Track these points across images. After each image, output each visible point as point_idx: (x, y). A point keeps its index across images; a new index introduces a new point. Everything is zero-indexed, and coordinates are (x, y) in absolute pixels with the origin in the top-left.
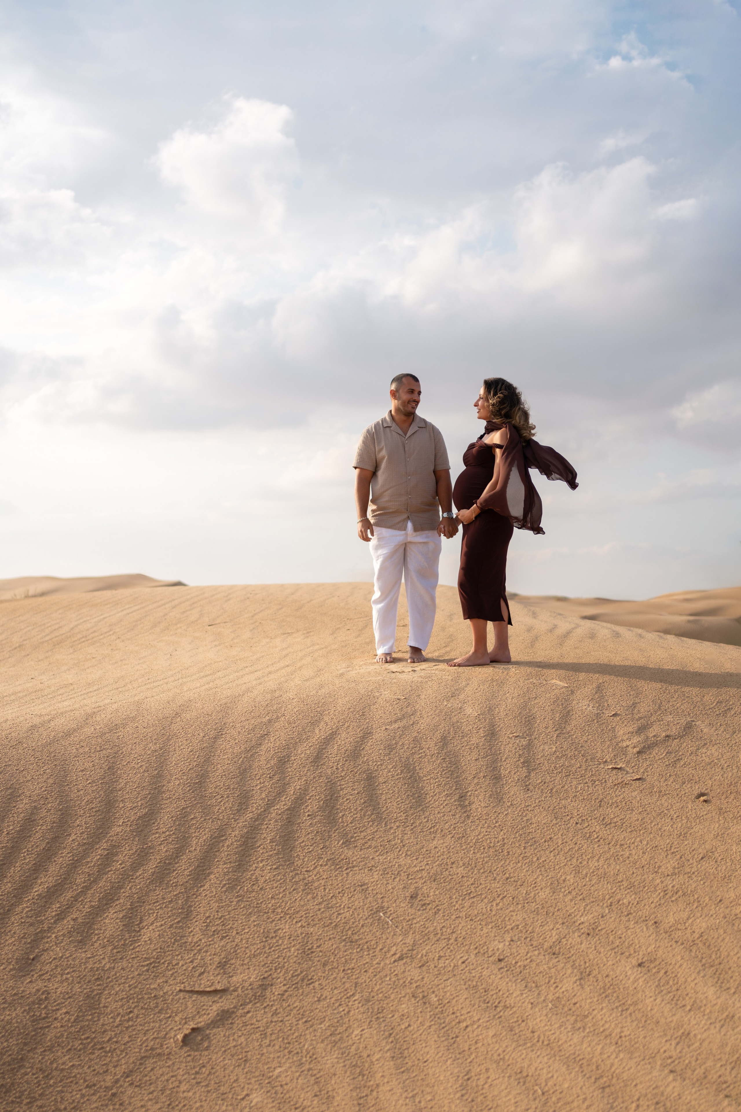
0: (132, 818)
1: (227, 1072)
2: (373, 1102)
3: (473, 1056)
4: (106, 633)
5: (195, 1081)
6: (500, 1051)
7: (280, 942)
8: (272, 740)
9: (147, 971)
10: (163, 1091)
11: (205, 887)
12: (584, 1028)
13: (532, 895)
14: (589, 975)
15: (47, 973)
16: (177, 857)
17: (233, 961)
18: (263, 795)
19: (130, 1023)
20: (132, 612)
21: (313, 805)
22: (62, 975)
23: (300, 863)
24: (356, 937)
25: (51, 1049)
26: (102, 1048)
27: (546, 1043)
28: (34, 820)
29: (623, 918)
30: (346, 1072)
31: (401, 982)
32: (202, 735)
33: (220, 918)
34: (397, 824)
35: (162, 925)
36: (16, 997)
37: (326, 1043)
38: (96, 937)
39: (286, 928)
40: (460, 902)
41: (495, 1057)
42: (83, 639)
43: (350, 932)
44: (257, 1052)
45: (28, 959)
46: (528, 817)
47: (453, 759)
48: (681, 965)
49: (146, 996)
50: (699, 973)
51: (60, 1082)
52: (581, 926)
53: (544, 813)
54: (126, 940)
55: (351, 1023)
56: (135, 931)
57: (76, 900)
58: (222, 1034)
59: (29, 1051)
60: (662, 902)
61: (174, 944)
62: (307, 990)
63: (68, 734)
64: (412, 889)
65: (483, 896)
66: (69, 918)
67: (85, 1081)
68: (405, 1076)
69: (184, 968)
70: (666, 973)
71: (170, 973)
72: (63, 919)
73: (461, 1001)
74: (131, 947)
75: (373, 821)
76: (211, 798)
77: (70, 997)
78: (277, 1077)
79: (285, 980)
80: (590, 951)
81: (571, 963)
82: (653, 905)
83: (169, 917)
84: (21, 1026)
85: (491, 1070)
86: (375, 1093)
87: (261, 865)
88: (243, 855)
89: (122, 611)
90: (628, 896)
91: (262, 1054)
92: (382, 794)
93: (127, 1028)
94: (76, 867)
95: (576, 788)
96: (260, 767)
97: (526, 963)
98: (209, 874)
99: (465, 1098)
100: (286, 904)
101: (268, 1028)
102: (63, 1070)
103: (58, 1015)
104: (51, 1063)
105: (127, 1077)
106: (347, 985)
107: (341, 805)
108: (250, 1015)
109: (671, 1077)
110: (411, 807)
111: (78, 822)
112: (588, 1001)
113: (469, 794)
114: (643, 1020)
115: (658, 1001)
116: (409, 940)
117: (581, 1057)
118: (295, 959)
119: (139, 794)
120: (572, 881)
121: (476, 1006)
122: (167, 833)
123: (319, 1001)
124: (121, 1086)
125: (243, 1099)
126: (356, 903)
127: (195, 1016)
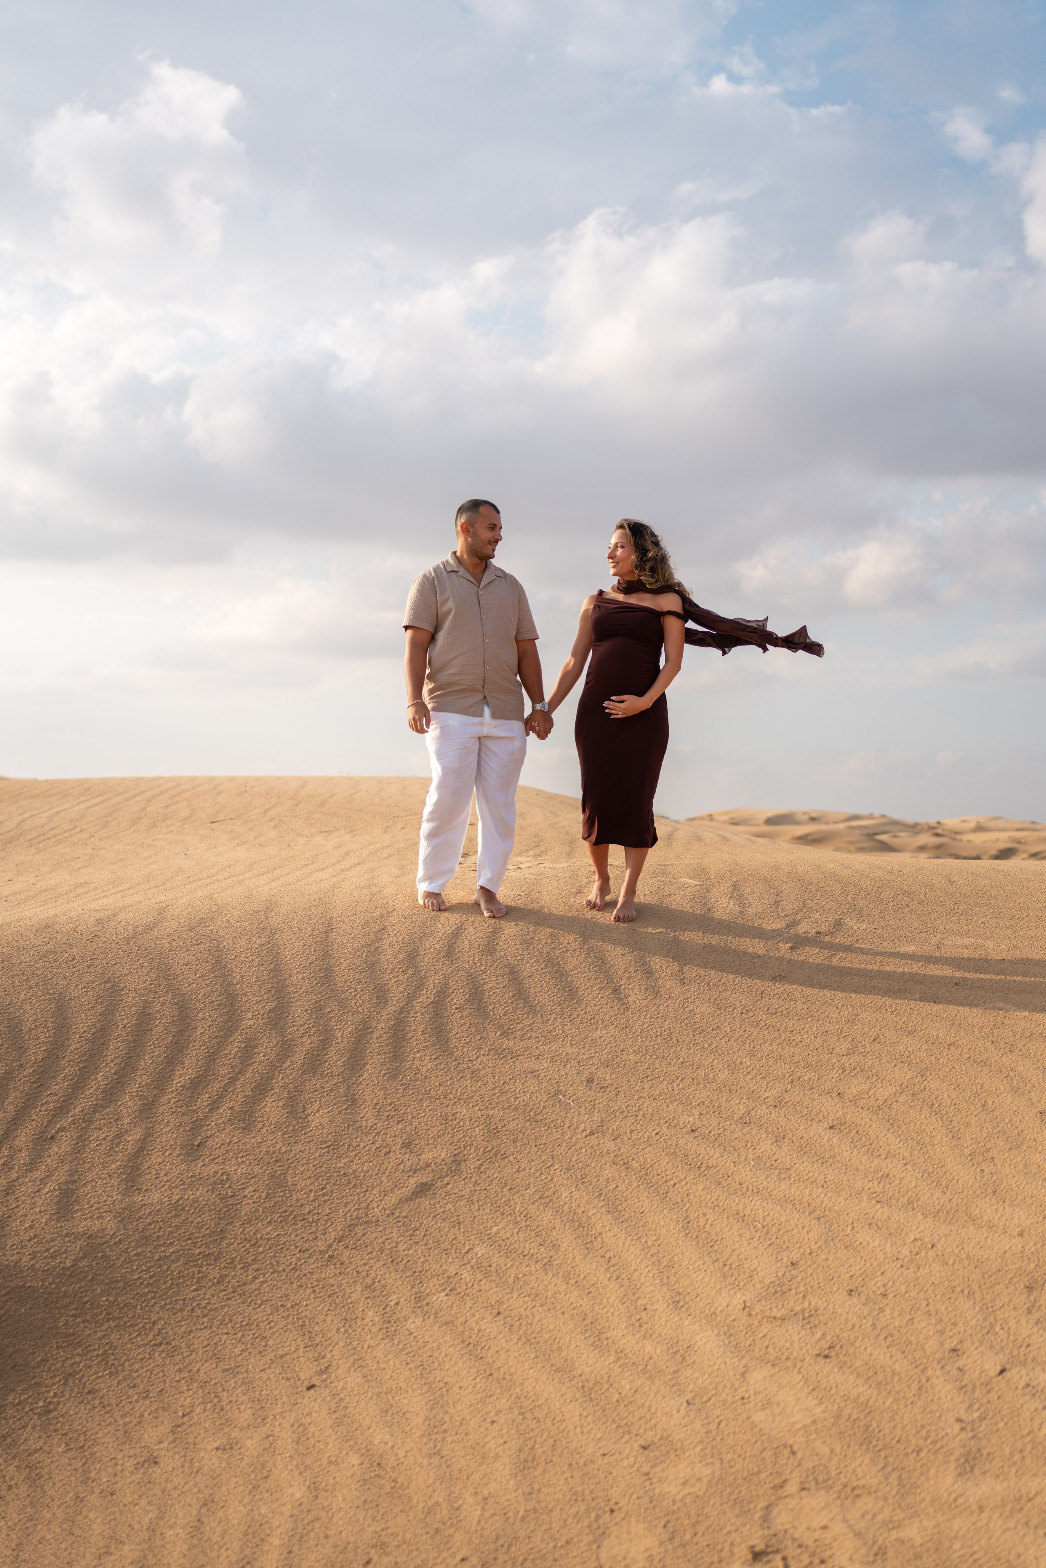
0: (262, 1012)
1: (442, 1233)
2: (600, 1246)
3: (688, 1205)
4: (70, 830)
5: (412, 1242)
6: (713, 1199)
7: (462, 1124)
8: (392, 934)
9: (328, 1152)
10: (382, 1251)
11: (364, 1077)
12: (789, 1178)
13: (711, 1075)
14: (784, 1138)
15: (218, 1157)
16: (325, 1049)
17: (417, 1142)
18: (401, 989)
19: (326, 1198)
20: (93, 806)
21: (458, 998)
22: (237, 1159)
23: (459, 1052)
24: (540, 1117)
25: (249, 1221)
26: (304, 1219)
27: (755, 1191)
28: (150, 1014)
29: (807, 1092)
30: (565, 1225)
31: (598, 1153)
32: (310, 929)
33: (390, 1105)
34: (554, 1016)
35: (329, 1112)
36: (193, 1179)
37: (537, 1204)
38: (261, 1124)
39: (463, 1111)
40: (639, 1084)
41: (710, 1204)
42: (42, 838)
43: (532, 1114)
44: (469, 1215)
45: (193, 1145)
46: (689, 1009)
47: (598, 954)
48: (870, 1126)
49: (335, 1174)
50: (888, 1130)
51: (270, 1248)
52: (767, 1100)
53: (706, 1005)
54: (294, 1126)
55: (557, 1188)
56: (300, 1117)
57: (226, 1091)
58: (427, 1203)
59: (226, 1225)
60: (842, 1077)
61: (348, 1128)
62: (503, 1164)
63: (149, 928)
64: (586, 1074)
65: (662, 1079)
66: (223, 1108)
67: (296, 1247)
68: (625, 1225)
69: (367, 1149)
70: (857, 1132)
71: (354, 1153)
72: (218, 1108)
73: (663, 1165)
74: (303, 1132)
75: (528, 1013)
76: (343, 992)
77: (253, 1177)
78: (496, 1234)
79: (477, 1155)
80: (780, 1119)
81: (764, 1130)
82: (834, 1080)
83: (335, 1104)
84: (210, 1204)
85: (709, 1215)
86: (599, 1239)
87: (419, 1055)
88: (396, 1047)
89: (78, 804)
90: (808, 1073)
91: (475, 1217)
92: (530, 988)
93: (325, 1201)
94: (214, 1059)
95: (734, 981)
96: (388, 961)
97: (719, 1131)
98: (365, 1065)
99: (690, 1235)
100: (457, 1090)
101: (473, 1195)
102: (269, 1239)
103: (246, 1193)
104: (255, 1234)
105: (340, 1242)
106: (544, 1158)
107: (489, 997)
108: (451, 1186)
109: (879, 1206)
110: (564, 1000)
111: (200, 1016)
112: (788, 1158)
113: (623, 987)
114: (844, 1168)
115: (855, 1152)
116: (596, 1117)
117: (792, 1198)
118: (482, 1138)
119: (261, 987)
120: (749, 1063)
121: (680, 1168)
122: (306, 1026)
123: (518, 1171)
124: (336, 1249)
125: (467, 1252)
126: (531, 1088)
127: (393, 1189)
